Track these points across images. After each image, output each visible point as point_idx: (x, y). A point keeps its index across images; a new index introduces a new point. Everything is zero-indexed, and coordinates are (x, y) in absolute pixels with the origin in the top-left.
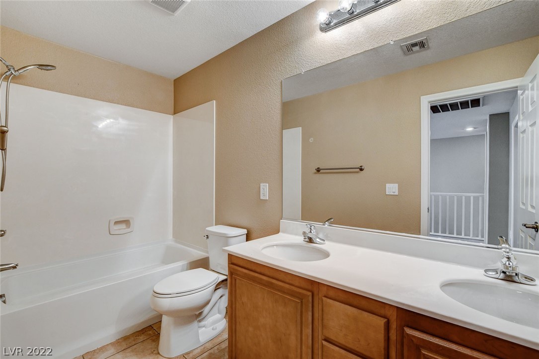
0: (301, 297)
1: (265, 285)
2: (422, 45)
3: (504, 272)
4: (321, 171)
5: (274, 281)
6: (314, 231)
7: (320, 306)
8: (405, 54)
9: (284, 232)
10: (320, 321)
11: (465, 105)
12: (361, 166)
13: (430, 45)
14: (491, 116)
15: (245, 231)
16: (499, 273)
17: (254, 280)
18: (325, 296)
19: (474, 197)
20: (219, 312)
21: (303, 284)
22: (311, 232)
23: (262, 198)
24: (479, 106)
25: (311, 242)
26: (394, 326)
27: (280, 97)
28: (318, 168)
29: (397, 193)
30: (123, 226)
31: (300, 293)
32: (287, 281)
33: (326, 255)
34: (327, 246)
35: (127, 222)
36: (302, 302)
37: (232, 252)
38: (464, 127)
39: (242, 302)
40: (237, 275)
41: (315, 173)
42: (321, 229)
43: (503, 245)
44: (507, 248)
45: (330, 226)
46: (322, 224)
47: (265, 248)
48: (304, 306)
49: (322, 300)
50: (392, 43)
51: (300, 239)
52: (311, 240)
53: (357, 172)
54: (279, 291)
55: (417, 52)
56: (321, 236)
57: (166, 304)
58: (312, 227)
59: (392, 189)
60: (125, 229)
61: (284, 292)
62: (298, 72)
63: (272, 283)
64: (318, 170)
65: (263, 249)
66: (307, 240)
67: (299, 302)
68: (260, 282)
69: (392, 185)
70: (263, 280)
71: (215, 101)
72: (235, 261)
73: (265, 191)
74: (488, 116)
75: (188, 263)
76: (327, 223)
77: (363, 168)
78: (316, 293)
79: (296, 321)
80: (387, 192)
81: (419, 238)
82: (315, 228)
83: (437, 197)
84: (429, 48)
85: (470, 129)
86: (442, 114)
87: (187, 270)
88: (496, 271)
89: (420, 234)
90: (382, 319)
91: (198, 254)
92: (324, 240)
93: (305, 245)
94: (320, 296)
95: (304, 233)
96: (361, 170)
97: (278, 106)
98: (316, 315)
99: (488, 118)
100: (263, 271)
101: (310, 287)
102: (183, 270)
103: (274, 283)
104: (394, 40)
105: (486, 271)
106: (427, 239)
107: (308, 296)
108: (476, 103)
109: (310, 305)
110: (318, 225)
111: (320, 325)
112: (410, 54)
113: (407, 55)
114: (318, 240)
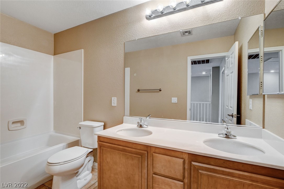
0: (141, 155)
1: (121, 151)
2: (189, 32)
3: (226, 134)
4: (140, 91)
5: (126, 148)
6: (143, 121)
7: (151, 158)
8: (182, 36)
9: (126, 123)
10: (151, 165)
11: (203, 62)
12: (160, 89)
13: (193, 33)
14: (213, 68)
15: (103, 124)
16: (224, 134)
17: (114, 148)
18: (154, 153)
19: (206, 104)
20: (88, 170)
21: (142, 148)
22: (141, 122)
23: (113, 105)
24: (209, 63)
25: (141, 127)
26: (187, 162)
27: (123, 51)
28: (139, 89)
29: (176, 102)
30: (19, 125)
31: (141, 153)
32: (134, 147)
33: (150, 133)
34: (150, 128)
35: (22, 122)
36: (142, 157)
37: (100, 135)
38: (202, 72)
39: (107, 162)
40: (104, 147)
41: (137, 92)
42: (146, 121)
43: (224, 123)
44: (225, 124)
45: (150, 118)
46: (146, 118)
47: (118, 131)
48: (143, 159)
49: (153, 155)
50: (181, 31)
51: (135, 126)
52: (141, 126)
53: (158, 92)
54: (129, 153)
55: (187, 35)
56: (146, 124)
57: (57, 169)
58: (142, 120)
59: (174, 100)
60: (20, 126)
61: (132, 153)
62: (134, 39)
63: (125, 149)
64: (139, 91)
65: (117, 132)
66: (139, 126)
67: (140, 157)
68: (118, 150)
69: (174, 98)
70: (120, 148)
71: (83, 50)
72: (102, 140)
73: (114, 101)
74: (212, 67)
75: (67, 144)
76: (148, 117)
77: (161, 89)
78: (149, 151)
79: (139, 167)
80: (172, 101)
81: (186, 122)
82: (143, 120)
83: (194, 104)
84: (192, 34)
85: (204, 73)
86: (197, 65)
87: (66, 148)
88: (222, 134)
89: (186, 120)
90: (182, 159)
91: (73, 138)
92: (148, 126)
93: (138, 129)
94: (151, 153)
95: (138, 123)
96: (160, 91)
97: (123, 55)
98: (149, 163)
99: (211, 68)
100: (119, 143)
101: (146, 149)
102: (63, 149)
103: (126, 149)
104: (182, 29)
105: (219, 134)
106: (190, 122)
107: (146, 153)
108: (208, 61)
109: (146, 158)
110: (144, 118)
111: (151, 167)
112: (184, 36)
113: (183, 36)
114: (145, 126)
